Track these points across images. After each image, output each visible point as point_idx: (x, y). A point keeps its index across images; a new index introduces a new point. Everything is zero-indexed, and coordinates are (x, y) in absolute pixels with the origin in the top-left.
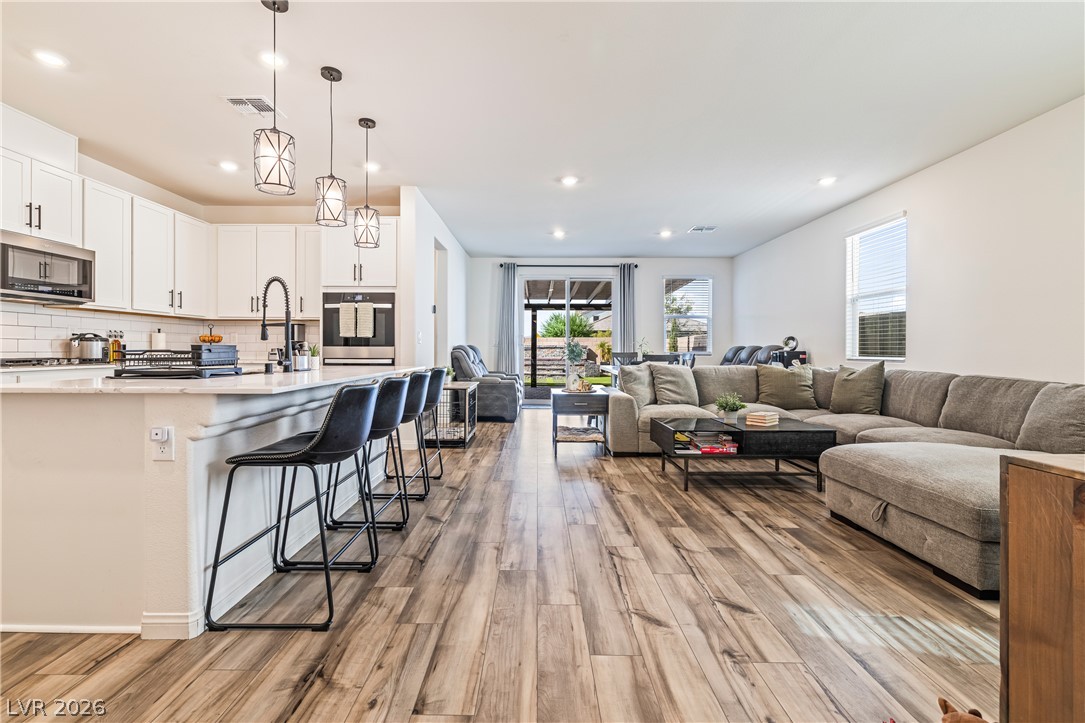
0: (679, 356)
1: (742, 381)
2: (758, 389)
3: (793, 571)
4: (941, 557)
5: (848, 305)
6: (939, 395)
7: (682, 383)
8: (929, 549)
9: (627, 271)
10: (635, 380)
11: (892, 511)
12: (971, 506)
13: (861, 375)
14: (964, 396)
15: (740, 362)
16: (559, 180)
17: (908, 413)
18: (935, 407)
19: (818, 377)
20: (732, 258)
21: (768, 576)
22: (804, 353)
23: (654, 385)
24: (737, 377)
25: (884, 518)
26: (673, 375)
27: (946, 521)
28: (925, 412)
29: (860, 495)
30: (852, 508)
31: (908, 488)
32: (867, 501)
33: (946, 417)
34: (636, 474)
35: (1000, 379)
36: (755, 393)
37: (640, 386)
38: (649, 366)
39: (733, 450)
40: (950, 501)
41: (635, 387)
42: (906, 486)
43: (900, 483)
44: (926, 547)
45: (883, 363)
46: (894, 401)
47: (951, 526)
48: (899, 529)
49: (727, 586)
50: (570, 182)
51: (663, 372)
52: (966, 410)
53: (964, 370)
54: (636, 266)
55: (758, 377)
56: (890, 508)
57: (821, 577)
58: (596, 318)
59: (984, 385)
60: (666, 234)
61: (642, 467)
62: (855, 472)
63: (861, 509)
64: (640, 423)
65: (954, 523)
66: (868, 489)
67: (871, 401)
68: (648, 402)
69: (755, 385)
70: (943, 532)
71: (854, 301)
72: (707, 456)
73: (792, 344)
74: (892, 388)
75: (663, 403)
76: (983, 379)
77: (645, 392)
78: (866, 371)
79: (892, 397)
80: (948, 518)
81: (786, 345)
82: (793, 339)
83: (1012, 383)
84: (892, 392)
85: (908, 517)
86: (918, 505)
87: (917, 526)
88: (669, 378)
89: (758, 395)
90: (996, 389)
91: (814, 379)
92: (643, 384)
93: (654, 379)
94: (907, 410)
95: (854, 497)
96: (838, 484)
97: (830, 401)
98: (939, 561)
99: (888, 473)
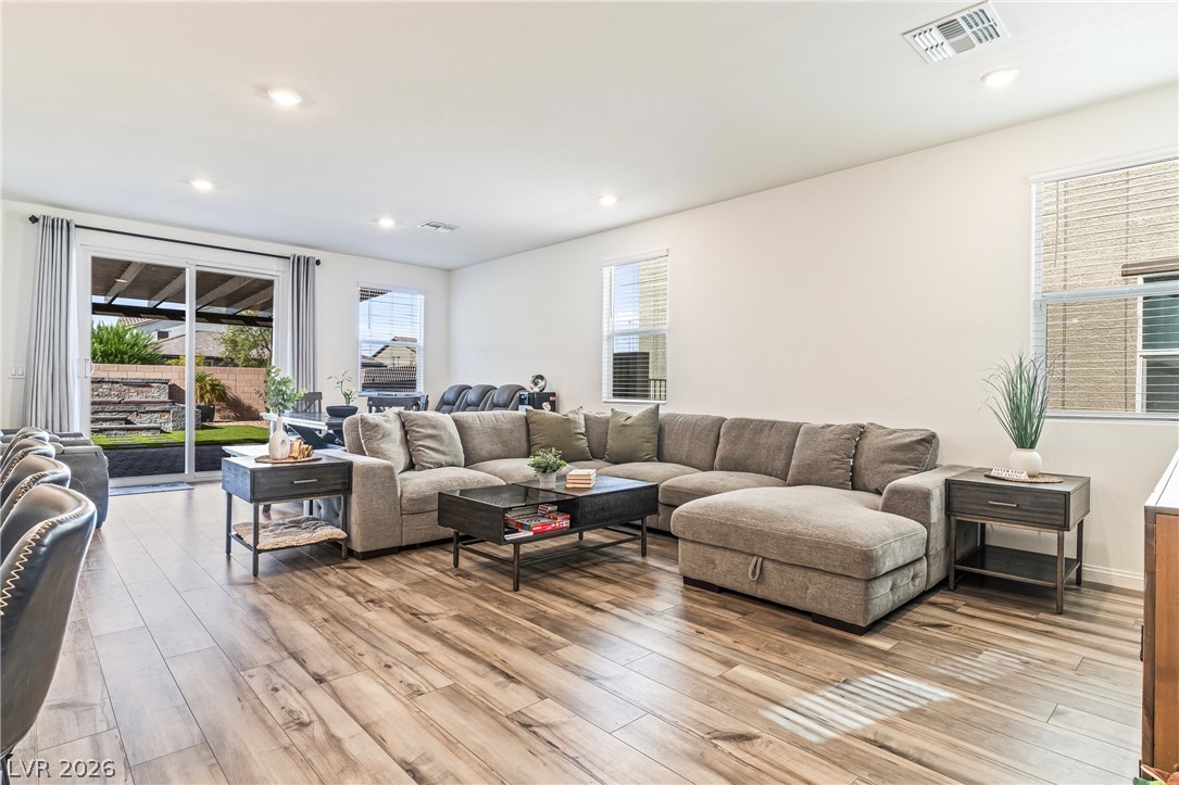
0: (419, 398)
1: (512, 431)
2: (529, 441)
3: (729, 664)
4: (826, 604)
5: (605, 342)
6: (712, 438)
7: (446, 438)
8: (813, 597)
9: (303, 268)
10: (383, 436)
11: (769, 566)
12: (858, 548)
13: (639, 419)
14: (737, 437)
15: (495, 406)
16: (264, 90)
17: (684, 458)
18: (709, 450)
19: (590, 423)
20: (449, 271)
21: (714, 679)
22: (554, 394)
23: (407, 441)
24: (505, 426)
25: (761, 576)
26: (434, 427)
27: (834, 566)
28: (701, 455)
29: (728, 554)
30: (718, 570)
31: (792, 539)
32: (738, 559)
33: (722, 460)
34: (424, 580)
35: (761, 421)
36: (525, 445)
37: (390, 445)
38: (399, 414)
39: (566, 523)
40: (839, 546)
41: (384, 446)
42: (789, 537)
43: (781, 536)
44: (809, 595)
45: (658, 407)
46: (670, 445)
47: (839, 571)
48: (778, 585)
49: (697, 712)
50: (285, 99)
51: (420, 422)
52: (741, 450)
53: (730, 414)
54: (318, 262)
55: (527, 424)
56: (766, 563)
57: (753, 660)
58: (163, 335)
59: (751, 427)
60: (387, 223)
61: (420, 566)
62: (725, 530)
63: (729, 569)
64: (404, 501)
65: (844, 568)
66: (741, 546)
67: (650, 447)
68: (402, 468)
69: (524, 435)
70: (828, 578)
71: (610, 338)
72: (539, 536)
73: (541, 383)
74: (666, 433)
75: (424, 468)
76: (749, 422)
77: (396, 454)
78: (643, 415)
79: (666, 442)
80: (837, 563)
81: (536, 384)
82: (542, 378)
83: (772, 424)
84: (666, 437)
85: (788, 569)
86: (804, 555)
87: (799, 576)
88: (430, 431)
89: (530, 447)
90: (761, 431)
91: (586, 426)
92: (393, 441)
93: (406, 433)
94: (683, 453)
95: (718, 556)
96: (697, 546)
97: (605, 450)
98: (823, 608)
99: (765, 527)
